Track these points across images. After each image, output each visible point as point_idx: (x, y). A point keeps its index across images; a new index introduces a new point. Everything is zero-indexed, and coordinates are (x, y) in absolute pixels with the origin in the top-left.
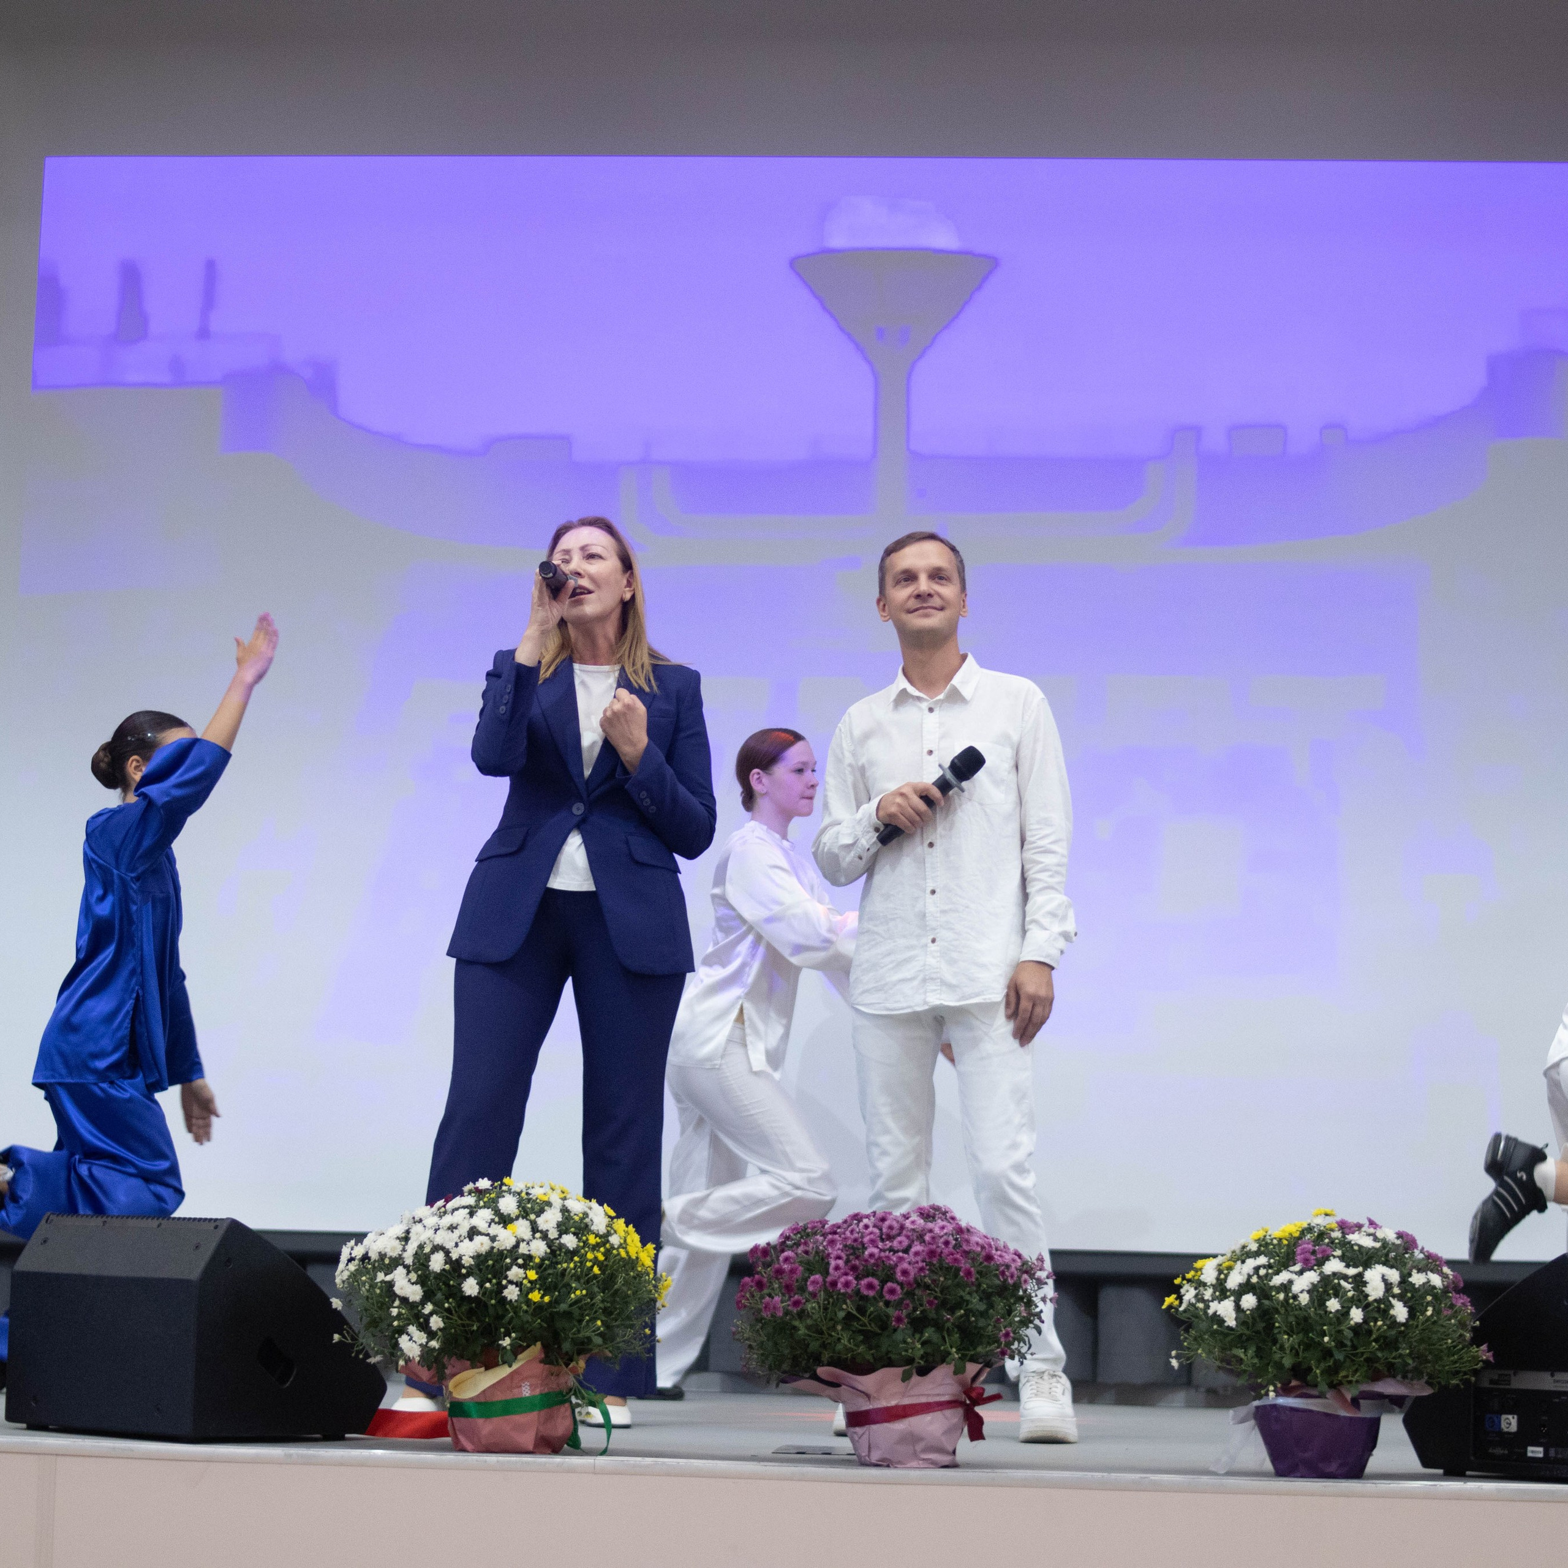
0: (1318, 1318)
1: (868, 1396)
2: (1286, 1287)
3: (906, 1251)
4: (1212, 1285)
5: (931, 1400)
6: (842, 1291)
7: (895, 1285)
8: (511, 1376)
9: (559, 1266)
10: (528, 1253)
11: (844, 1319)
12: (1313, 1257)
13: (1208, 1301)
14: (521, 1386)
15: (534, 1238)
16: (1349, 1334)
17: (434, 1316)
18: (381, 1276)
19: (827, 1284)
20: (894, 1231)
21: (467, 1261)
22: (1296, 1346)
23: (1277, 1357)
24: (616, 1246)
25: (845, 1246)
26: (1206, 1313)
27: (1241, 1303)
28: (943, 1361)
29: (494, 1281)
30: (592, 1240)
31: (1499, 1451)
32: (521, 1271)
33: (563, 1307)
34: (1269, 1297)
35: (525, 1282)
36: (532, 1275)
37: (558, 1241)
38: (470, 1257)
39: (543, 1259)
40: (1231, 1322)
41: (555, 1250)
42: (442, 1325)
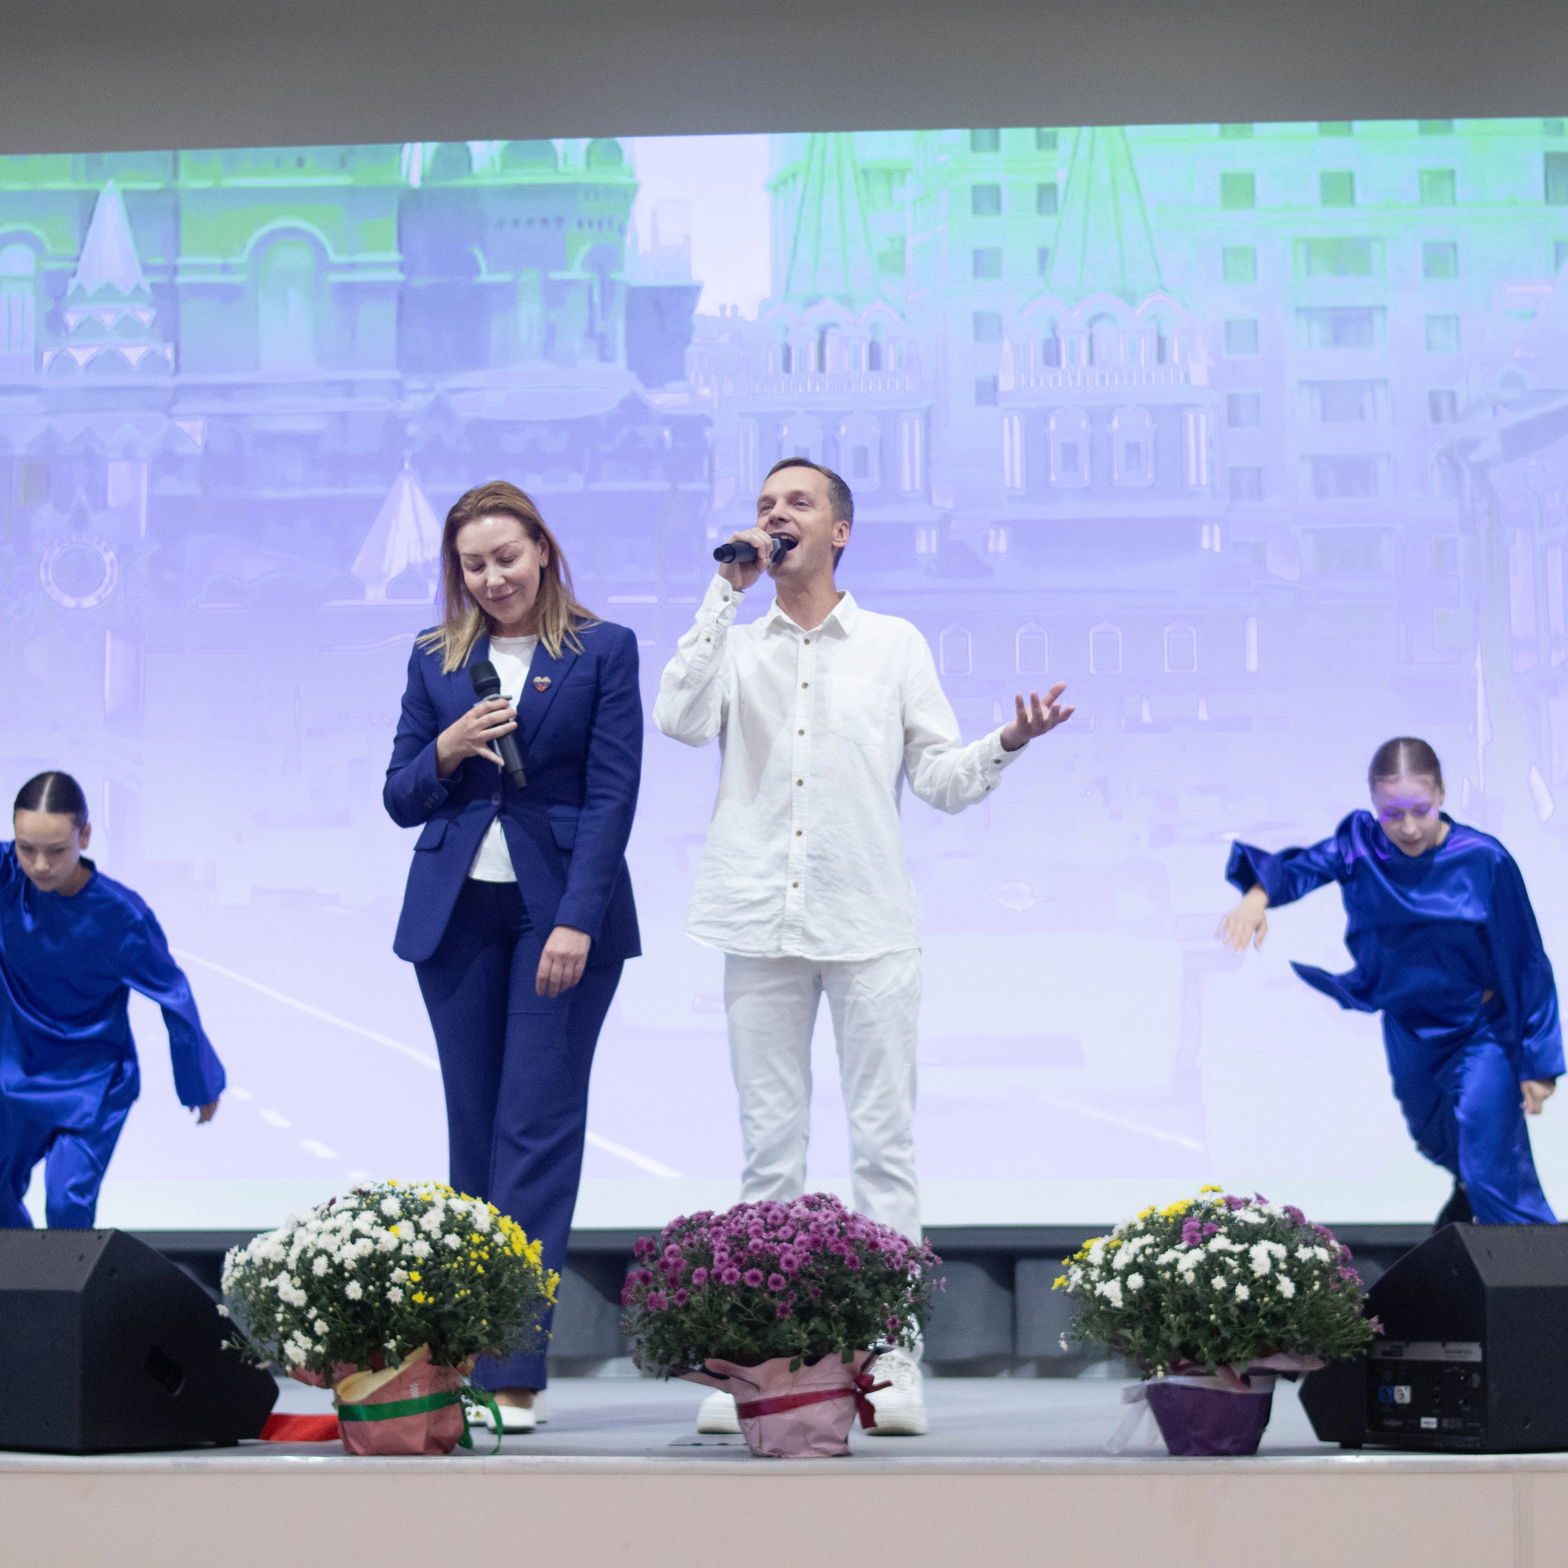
0: (1204, 1296)
1: (757, 1387)
2: (1172, 1266)
3: (791, 1240)
4: (1098, 1265)
5: (821, 1389)
6: (727, 1283)
7: (779, 1276)
8: (400, 1378)
9: (443, 1266)
10: (410, 1254)
11: (730, 1311)
12: (1199, 1235)
13: (1095, 1281)
14: (409, 1388)
15: (417, 1238)
16: (1235, 1312)
17: (319, 1320)
18: (265, 1282)
19: (712, 1277)
20: (778, 1221)
21: (350, 1264)
22: (1184, 1325)
23: (1165, 1335)
24: (501, 1244)
25: (730, 1238)
26: (1093, 1294)
27: (1127, 1283)
28: (830, 1350)
29: (378, 1283)
30: (476, 1239)
31: (1392, 1423)
32: (404, 1273)
33: (448, 1307)
34: (1156, 1277)
35: (408, 1284)
36: (416, 1276)
37: (441, 1241)
38: (353, 1260)
39: (426, 1260)
40: (1117, 1302)
41: (439, 1250)
42: (326, 1329)
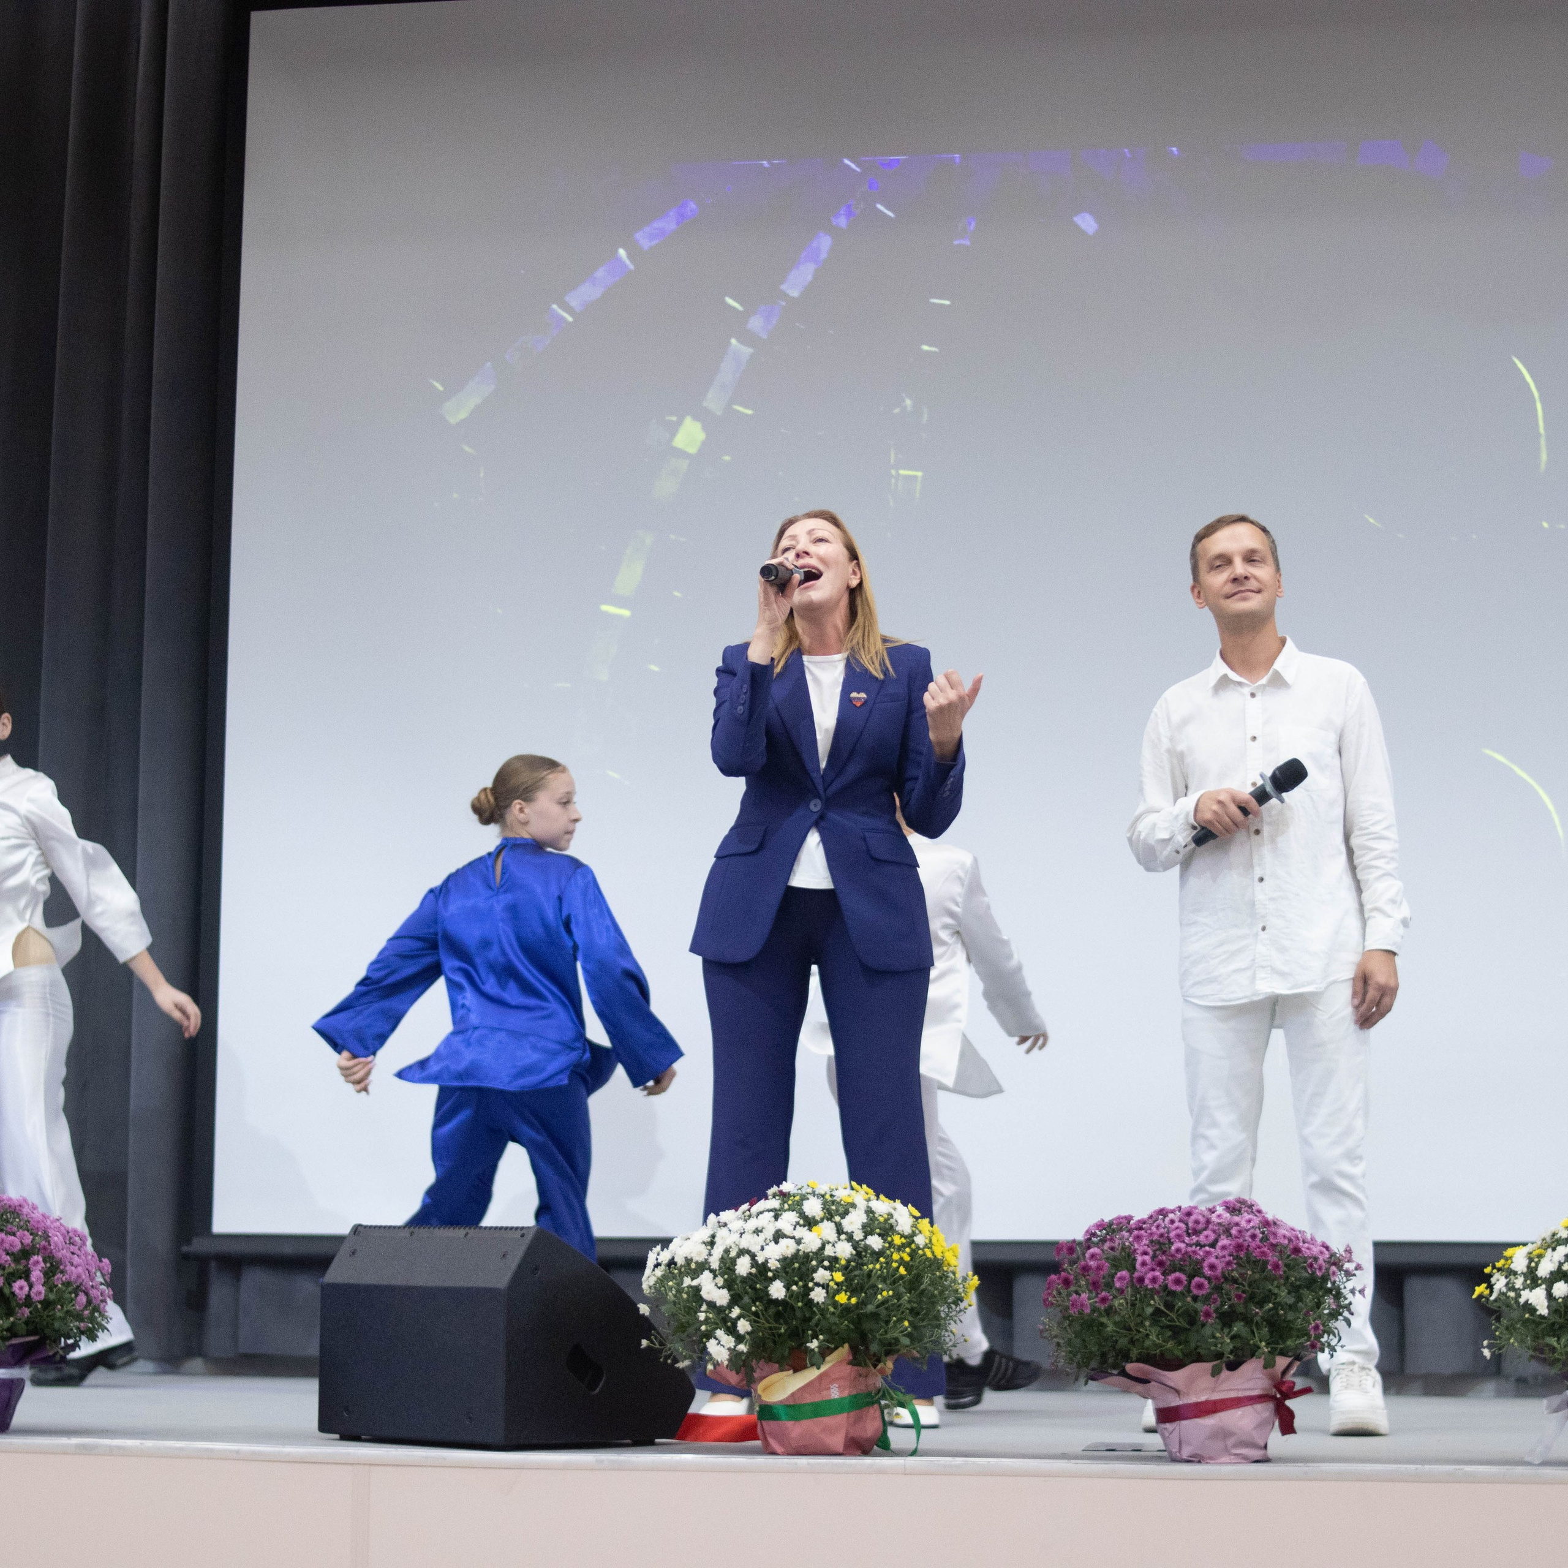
1: (1177, 1392)
3: (1213, 1245)
4: (1522, 1273)
5: (1241, 1394)
6: (1150, 1287)
7: (1202, 1280)
8: (820, 1377)
9: (865, 1267)
10: (833, 1255)
11: (1152, 1315)
13: (1519, 1289)
14: (829, 1388)
15: (839, 1240)
17: (742, 1319)
18: (687, 1281)
19: (1134, 1280)
20: (1200, 1226)
21: (773, 1264)
24: (921, 1247)
25: (1152, 1241)
26: (1517, 1302)
27: (1552, 1291)
28: (1252, 1355)
29: (801, 1283)
30: (898, 1241)
32: (828, 1273)
33: (870, 1308)
35: (832, 1284)
36: (839, 1277)
37: (863, 1243)
38: (777, 1260)
39: (848, 1261)
40: (1543, 1311)
41: (861, 1252)
42: (749, 1329)
